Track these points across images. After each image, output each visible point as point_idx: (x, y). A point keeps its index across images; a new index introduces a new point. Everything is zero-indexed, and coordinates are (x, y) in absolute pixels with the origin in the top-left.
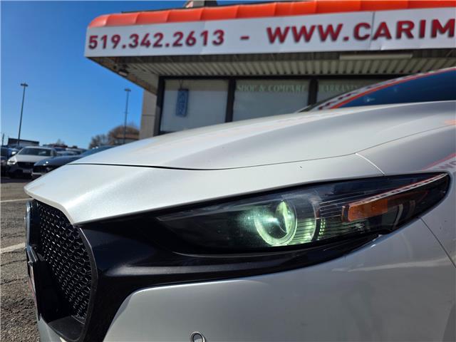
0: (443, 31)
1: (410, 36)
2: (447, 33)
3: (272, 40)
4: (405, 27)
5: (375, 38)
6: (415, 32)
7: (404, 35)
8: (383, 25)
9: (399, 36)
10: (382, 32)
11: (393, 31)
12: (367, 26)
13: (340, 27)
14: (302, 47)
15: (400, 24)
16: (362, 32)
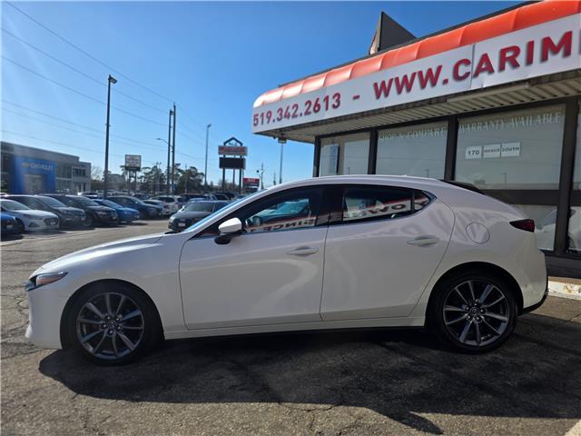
0: (555, 51)
1: (515, 65)
2: (561, 52)
3: (378, 96)
4: (509, 54)
5: (476, 75)
6: (521, 59)
7: (507, 65)
8: (485, 58)
9: (502, 68)
10: (484, 66)
11: (495, 63)
12: (466, 62)
13: (439, 68)
14: (405, 98)
15: (503, 52)
16: (462, 70)
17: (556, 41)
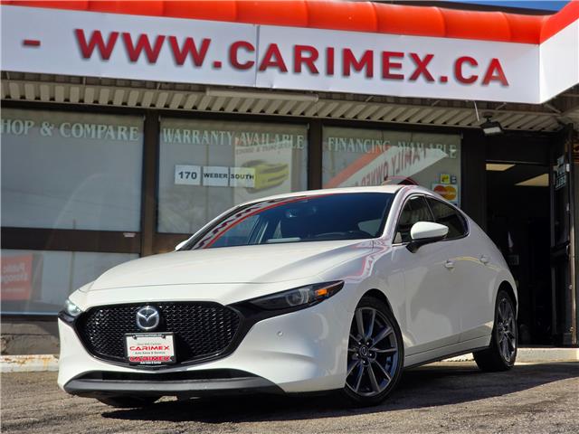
0: (358, 68)
1: (314, 71)
2: (364, 71)
3: (86, 54)
4: (305, 55)
5: (262, 68)
6: (320, 64)
7: (304, 67)
8: (273, 49)
9: (297, 70)
10: (273, 60)
11: (289, 61)
12: (249, 47)
13: (206, 43)
15: (298, 50)
16: (242, 56)
17: (358, 57)
